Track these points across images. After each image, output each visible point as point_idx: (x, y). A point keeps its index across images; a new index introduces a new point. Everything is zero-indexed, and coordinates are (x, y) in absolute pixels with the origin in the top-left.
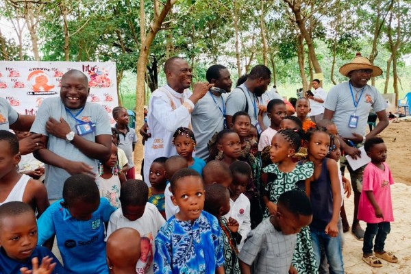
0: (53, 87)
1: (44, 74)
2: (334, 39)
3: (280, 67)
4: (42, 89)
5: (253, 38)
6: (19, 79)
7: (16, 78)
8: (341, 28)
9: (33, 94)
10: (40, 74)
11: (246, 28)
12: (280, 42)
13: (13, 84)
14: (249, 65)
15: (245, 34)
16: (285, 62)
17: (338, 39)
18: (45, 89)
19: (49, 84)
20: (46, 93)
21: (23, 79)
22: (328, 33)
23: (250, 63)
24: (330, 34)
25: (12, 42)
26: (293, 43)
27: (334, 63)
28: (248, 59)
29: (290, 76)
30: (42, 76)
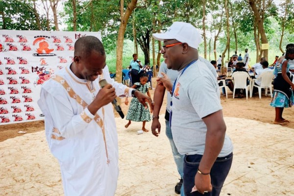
0: (53, 50)
1: (45, 41)
2: (284, 17)
3: (241, 38)
4: (44, 51)
5: (221, 16)
6: (27, 44)
7: (24, 43)
8: (290, 9)
9: (38, 55)
10: (42, 41)
11: (216, 8)
12: (242, 19)
13: (22, 47)
14: (217, 36)
15: (215, 12)
16: (246, 34)
17: (287, 17)
18: (46, 52)
19: (50, 48)
20: (48, 55)
21: (29, 44)
22: (279, 12)
23: (218, 35)
24: (281, 13)
25: (44, 17)
26: (251, 20)
27: (282, 36)
28: (217, 31)
29: (248, 45)
30: (44, 42)
